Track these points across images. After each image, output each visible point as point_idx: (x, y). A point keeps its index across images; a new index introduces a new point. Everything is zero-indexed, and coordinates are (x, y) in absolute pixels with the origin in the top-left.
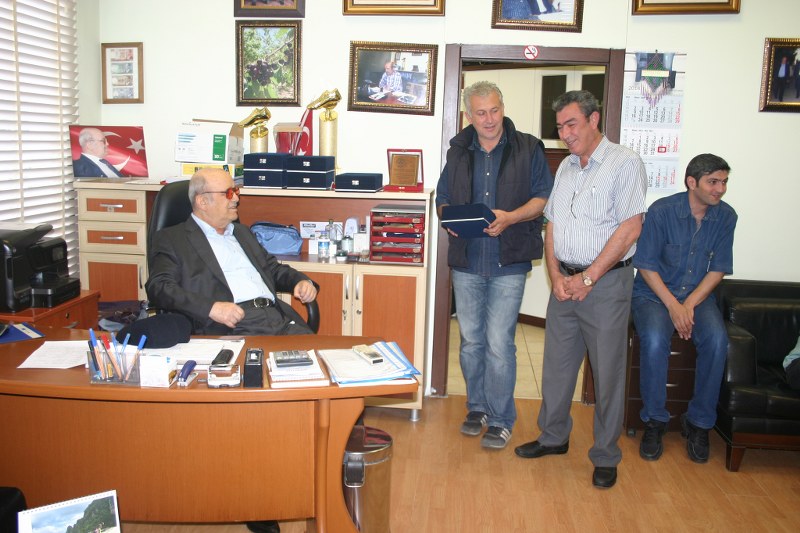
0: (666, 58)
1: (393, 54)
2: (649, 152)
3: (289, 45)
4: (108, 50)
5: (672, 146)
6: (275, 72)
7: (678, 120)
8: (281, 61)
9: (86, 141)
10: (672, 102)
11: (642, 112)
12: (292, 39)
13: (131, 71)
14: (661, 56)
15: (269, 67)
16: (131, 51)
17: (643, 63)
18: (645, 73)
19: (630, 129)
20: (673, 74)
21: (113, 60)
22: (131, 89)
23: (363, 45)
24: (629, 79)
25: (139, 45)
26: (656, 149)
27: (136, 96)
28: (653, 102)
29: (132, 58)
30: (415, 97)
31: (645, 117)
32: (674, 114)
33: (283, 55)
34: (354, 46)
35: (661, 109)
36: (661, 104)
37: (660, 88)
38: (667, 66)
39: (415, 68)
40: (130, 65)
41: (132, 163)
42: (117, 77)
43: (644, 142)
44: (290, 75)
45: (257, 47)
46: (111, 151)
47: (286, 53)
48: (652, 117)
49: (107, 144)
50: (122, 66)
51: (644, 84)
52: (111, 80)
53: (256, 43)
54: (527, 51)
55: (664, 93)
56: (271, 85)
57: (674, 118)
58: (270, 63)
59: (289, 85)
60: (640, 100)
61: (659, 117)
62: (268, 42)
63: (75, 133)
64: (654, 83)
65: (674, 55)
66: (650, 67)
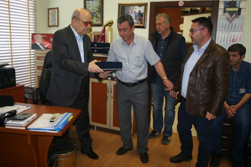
0: (237, 3)
1: (132, 7)
2: (228, 42)
3: (99, 6)
4: (50, 11)
5: (238, 39)
6: (95, 15)
7: (241, 28)
8: (97, 11)
9: (36, 38)
10: (239, 21)
11: (226, 25)
12: (100, 3)
13: (55, 17)
14: (235, 2)
15: (93, 13)
16: (55, 10)
17: (227, 6)
18: (227, 9)
19: (220, 33)
20: (240, 10)
21: (51, 13)
22: (55, 22)
23: (122, 4)
24: (220, 12)
25: (58, 9)
26: (231, 41)
27: (57, 25)
28: (230, 21)
29: (56, 13)
30: (140, 22)
31: (227, 27)
32: (240, 26)
33: (98, 9)
34: (119, 5)
35: (234, 24)
36: (234, 22)
37: (234, 16)
38: (237, 5)
39: (140, 11)
40: (55, 15)
41: (50, 45)
42: (52, 19)
43: (226, 37)
44: (100, 16)
45: (90, 7)
46: (43, 41)
47: (98, 8)
48: (230, 27)
49: (43, 39)
50: (53, 15)
51: (227, 14)
52: (50, 20)
53: (90, 5)
54: (179, 3)
55: (236, 17)
56: (94, 19)
57: (240, 27)
58: (94, 12)
59: (99, 19)
60: (225, 20)
61: (233, 27)
62: (93, 5)
63: (34, 36)
64: (231, 13)
65: (240, 1)
66: (230, 7)
